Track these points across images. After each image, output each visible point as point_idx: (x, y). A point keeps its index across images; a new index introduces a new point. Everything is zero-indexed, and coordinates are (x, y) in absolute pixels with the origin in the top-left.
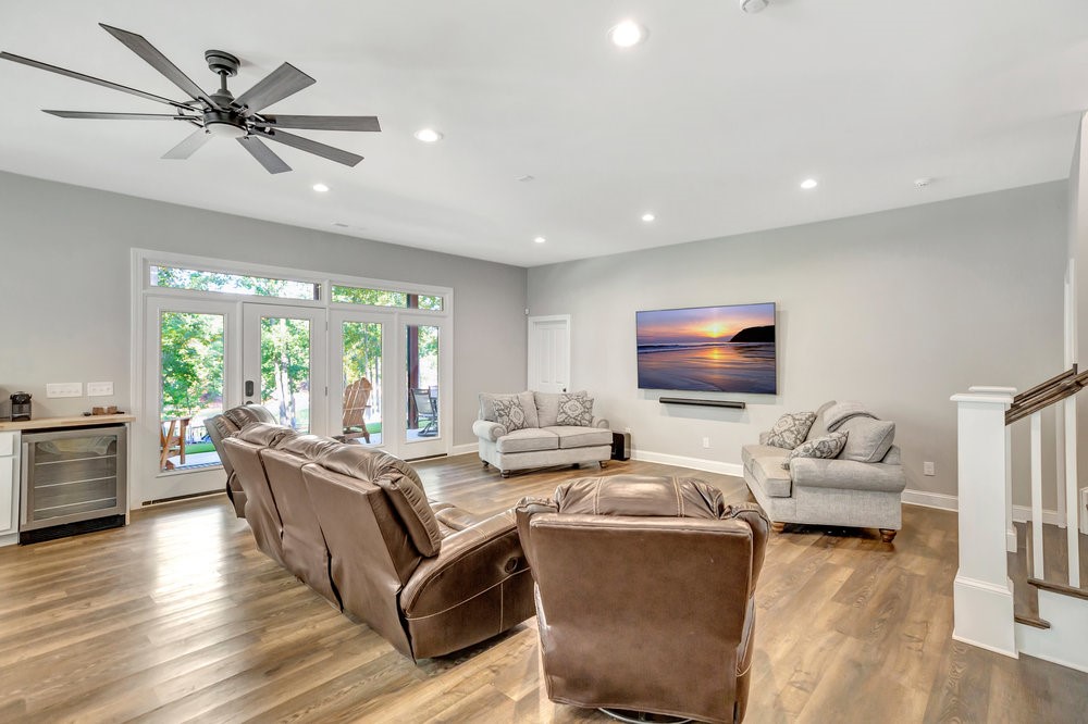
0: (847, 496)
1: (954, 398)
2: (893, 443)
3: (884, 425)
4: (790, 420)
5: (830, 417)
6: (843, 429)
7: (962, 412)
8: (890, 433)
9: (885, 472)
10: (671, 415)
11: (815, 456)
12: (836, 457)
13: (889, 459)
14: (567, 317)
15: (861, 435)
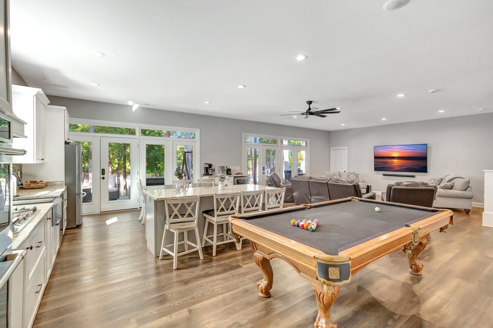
0: (454, 200)
1: (483, 171)
2: (470, 185)
3: (466, 180)
4: (433, 180)
5: (448, 179)
6: (453, 182)
7: (486, 174)
8: (468, 182)
9: (466, 193)
10: (387, 179)
11: (443, 189)
12: (450, 189)
13: (468, 190)
14: (346, 148)
15: (458, 183)
